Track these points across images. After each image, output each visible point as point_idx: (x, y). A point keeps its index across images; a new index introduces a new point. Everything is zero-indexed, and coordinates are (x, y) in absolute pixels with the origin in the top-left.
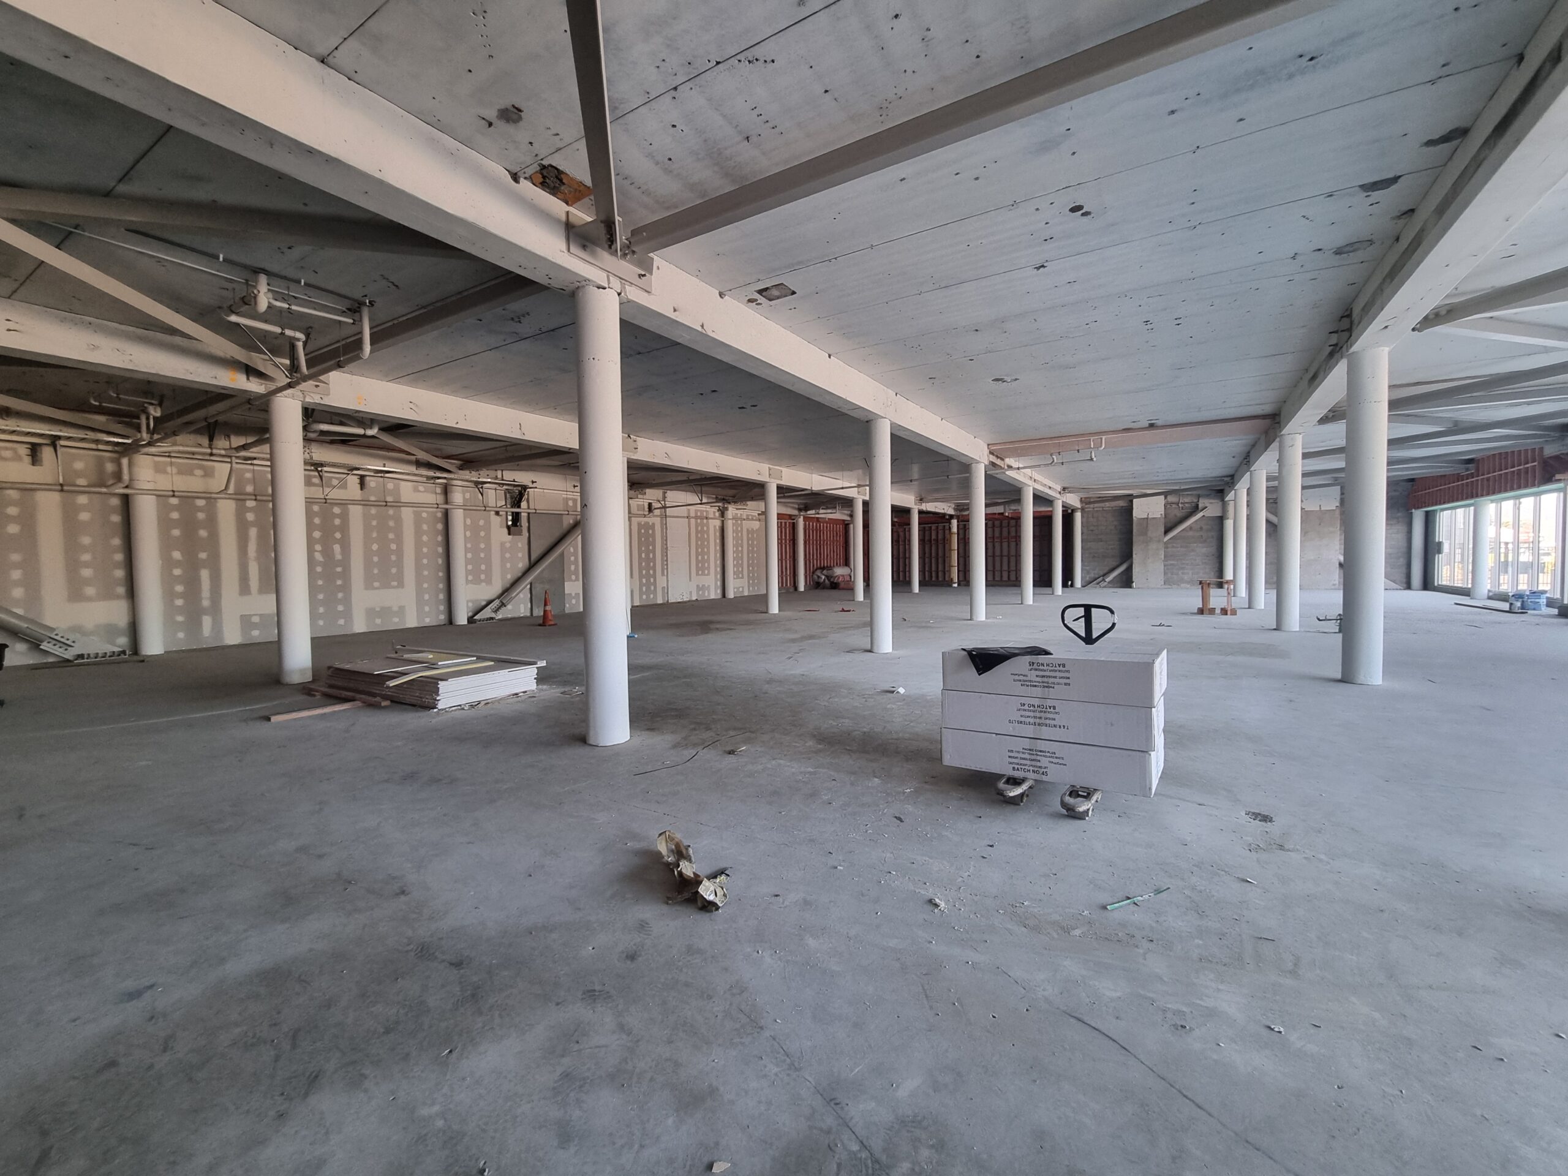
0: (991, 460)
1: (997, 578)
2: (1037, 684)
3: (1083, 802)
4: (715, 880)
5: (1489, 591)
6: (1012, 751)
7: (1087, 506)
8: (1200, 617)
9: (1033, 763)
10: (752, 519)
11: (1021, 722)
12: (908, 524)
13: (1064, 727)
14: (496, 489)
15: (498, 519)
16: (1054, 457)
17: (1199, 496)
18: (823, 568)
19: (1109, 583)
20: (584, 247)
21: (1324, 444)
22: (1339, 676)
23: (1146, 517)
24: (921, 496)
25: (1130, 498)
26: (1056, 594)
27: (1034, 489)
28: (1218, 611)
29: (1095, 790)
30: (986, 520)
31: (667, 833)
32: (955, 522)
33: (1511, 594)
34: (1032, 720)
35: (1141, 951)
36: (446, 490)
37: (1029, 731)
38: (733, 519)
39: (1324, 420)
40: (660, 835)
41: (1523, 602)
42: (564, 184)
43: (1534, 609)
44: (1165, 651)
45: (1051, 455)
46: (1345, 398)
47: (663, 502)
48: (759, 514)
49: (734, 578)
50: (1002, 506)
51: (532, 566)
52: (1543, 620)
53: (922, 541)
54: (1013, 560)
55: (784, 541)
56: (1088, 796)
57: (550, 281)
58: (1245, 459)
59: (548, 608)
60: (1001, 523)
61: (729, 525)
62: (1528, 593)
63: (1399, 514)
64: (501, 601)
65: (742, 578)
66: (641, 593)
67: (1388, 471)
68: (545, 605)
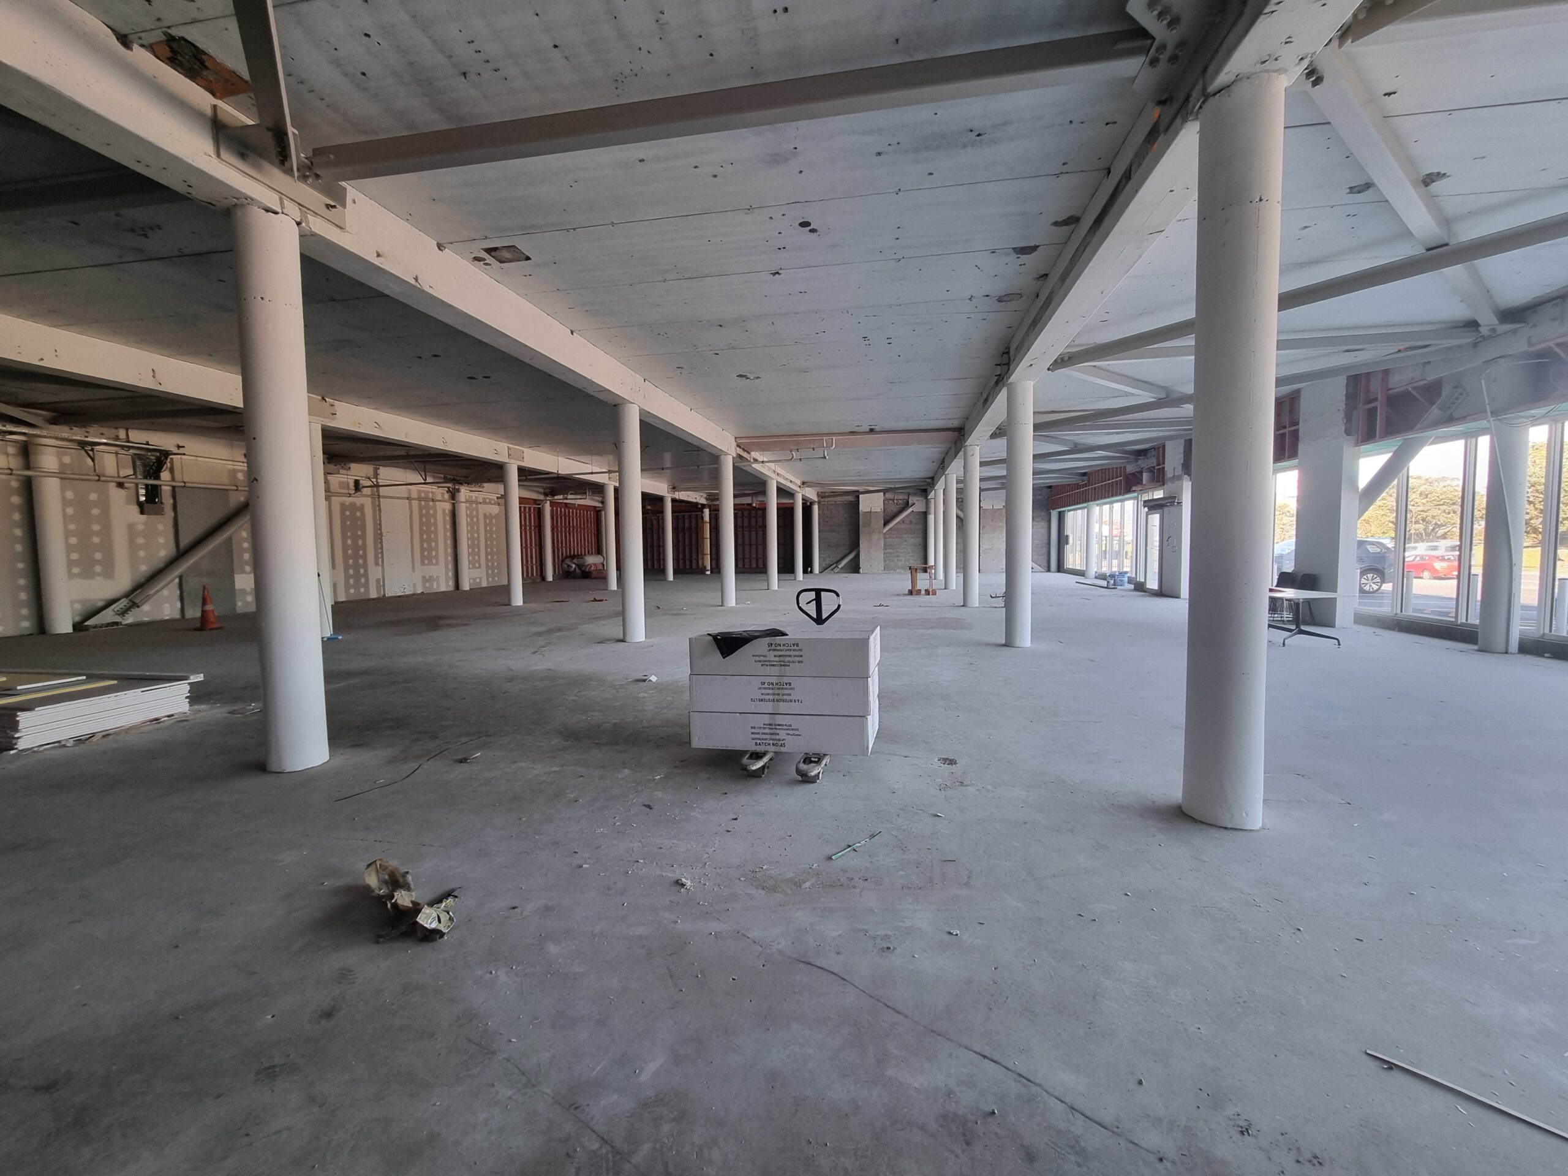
0: (738, 452)
1: (747, 566)
2: (775, 663)
3: (814, 767)
4: (439, 905)
5: (1096, 572)
6: (754, 728)
7: (822, 500)
8: (910, 597)
9: (773, 737)
10: (490, 503)
11: (762, 700)
12: (662, 512)
13: (798, 701)
14: (117, 453)
15: (122, 493)
16: (793, 453)
17: (909, 494)
18: (573, 557)
19: (841, 568)
20: (243, 156)
21: (994, 455)
22: (1003, 642)
23: (869, 510)
24: (673, 484)
25: (856, 494)
26: (798, 579)
27: (777, 482)
28: (923, 592)
29: (825, 755)
30: (734, 510)
31: (378, 863)
32: (707, 511)
33: (1108, 575)
34: (771, 697)
35: (858, 890)
36: (26, 451)
37: (768, 707)
38: (466, 502)
39: (994, 436)
40: (369, 866)
41: (1115, 580)
42: (207, 68)
43: (1121, 585)
44: (879, 627)
45: (791, 451)
46: (1006, 420)
47: (374, 480)
48: (498, 498)
49: (469, 568)
50: (750, 498)
51: (181, 554)
52: (1124, 593)
53: (675, 529)
54: (760, 547)
55: (528, 528)
56: (818, 762)
57: (189, 190)
58: (941, 464)
59: (209, 607)
60: (750, 513)
61: (463, 510)
62: (1117, 574)
63: (1043, 513)
64: (130, 600)
65: (480, 567)
66: (347, 587)
67: (1033, 479)
68: (204, 602)
